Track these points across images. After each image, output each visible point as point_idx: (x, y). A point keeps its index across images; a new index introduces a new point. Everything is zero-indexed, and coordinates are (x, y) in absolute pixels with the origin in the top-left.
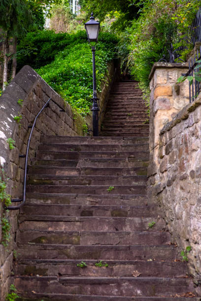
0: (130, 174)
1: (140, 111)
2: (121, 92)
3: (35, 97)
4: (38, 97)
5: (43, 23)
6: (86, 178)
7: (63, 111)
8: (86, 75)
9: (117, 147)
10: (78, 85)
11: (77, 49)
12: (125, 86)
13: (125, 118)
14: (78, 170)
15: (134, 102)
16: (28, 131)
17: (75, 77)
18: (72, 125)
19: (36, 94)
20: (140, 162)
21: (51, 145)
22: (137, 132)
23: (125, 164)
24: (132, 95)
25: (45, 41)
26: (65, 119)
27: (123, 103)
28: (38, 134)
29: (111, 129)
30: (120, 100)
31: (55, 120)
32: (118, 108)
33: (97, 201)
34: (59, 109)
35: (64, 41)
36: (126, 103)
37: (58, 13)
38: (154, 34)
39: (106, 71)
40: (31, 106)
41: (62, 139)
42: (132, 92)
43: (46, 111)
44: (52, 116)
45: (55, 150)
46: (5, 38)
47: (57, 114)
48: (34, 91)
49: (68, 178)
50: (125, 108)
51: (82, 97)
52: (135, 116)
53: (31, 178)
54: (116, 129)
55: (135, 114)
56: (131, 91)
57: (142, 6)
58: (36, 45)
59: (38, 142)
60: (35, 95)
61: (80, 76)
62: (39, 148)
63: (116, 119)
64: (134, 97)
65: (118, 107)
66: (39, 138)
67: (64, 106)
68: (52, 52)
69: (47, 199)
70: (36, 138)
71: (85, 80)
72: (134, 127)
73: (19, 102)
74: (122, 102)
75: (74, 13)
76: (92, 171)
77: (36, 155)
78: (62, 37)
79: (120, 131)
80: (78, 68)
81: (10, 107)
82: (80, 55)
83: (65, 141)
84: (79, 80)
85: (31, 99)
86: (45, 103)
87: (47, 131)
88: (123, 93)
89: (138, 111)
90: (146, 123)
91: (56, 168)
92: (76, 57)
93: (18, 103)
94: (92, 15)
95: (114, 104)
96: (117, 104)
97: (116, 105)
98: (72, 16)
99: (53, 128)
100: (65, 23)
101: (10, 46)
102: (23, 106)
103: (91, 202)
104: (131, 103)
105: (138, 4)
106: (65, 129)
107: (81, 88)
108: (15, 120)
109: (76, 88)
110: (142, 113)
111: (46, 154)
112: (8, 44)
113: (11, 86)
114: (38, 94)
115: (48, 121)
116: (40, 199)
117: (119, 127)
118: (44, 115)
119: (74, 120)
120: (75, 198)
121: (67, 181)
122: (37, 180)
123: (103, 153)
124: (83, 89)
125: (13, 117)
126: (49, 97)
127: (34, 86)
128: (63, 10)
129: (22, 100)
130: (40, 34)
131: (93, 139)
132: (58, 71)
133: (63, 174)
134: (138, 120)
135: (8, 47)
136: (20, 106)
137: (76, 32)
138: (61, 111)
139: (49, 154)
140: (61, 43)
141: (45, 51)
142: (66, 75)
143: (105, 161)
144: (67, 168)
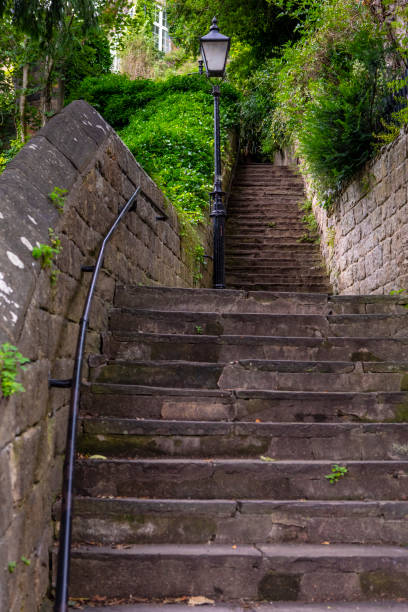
0: (374, 411)
1: (290, 219)
2: (251, 183)
3: (100, 183)
4: (109, 184)
5: (109, 63)
6: (253, 432)
7: (164, 218)
8: (192, 147)
9: (316, 323)
10: (179, 165)
11: (171, 103)
12: (256, 171)
13: (262, 231)
14: (227, 399)
15: (277, 201)
16: (79, 281)
17: (172, 150)
18: (176, 249)
19: (103, 175)
20: (393, 371)
21: (142, 314)
22: (288, 258)
23: (354, 378)
24: (271, 188)
25: (114, 93)
26: (166, 237)
27: (256, 203)
28: (107, 284)
29: (238, 251)
30: (251, 197)
31: (147, 241)
32: (249, 212)
33: (304, 524)
34: (156, 215)
35: (144, 93)
36: (261, 203)
37: (135, 48)
38: (325, 71)
39: (225, 144)
40: (90, 207)
41: (169, 295)
42: (272, 183)
43: (128, 221)
44: (140, 233)
45: (154, 329)
46: (44, 86)
47: (150, 226)
48: (99, 167)
49: (201, 432)
50: (262, 212)
51: (187, 189)
52: (281, 227)
53: (88, 431)
54: (248, 251)
55: (281, 224)
56: (270, 181)
57: (303, 17)
58: (97, 98)
59: (108, 305)
60: (101, 179)
61: (182, 149)
62: (112, 324)
63: (245, 232)
64: (276, 192)
65: (249, 209)
66: (109, 296)
67: (164, 207)
68: (124, 110)
69: (142, 521)
70: (102, 296)
71: (192, 158)
72: (282, 247)
73: (54, 195)
74: (254, 200)
75: (160, 49)
76: (266, 404)
77: (102, 343)
78: (141, 86)
79: (256, 255)
80: (178, 133)
81: (22, 213)
82: (178, 113)
83: (177, 302)
84: (181, 157)
85: (90, 188)
86: (127, 200)
87: (129, 270)
88: (256, 183)
89: (286, 218)
90: (303, 242)
91: (161, 393)
92: (171, 115)
93: (50, 200)
94: (215, 22)
95: (241, 203)
96: (245, 203)
97: (243, 206)
98: (158, 55)
99: (142, 262)
100: (146, 64)
101: (52, 101)
102: (65, 208)
103: (285, 527)
104: (271, 202)
105: (296, 14)
106: (166, 261)
107: (184, 170)
108: (35, 258)
109: (175, 171)
110: (294, 221)
111: (130, 342)
112: (49, 95)
113: (33, 147)
114: (108, 175)
115: (132, 245)
116: (120, 519)
117: (253, 247)
118: (123, 233)
119: (181, 238)
120: (233, 515)
121: (196, 441)
122: (108, 435)
123: (287, 342)
124: (188, 173)
125: (31, 248)
126: (134, 185)
127: (100, 154)
128: (143, 43)
129: (64, 191)
130: (105, 80)
131: (252, 298)
132: (141, 138)
133: (183, 409)
134: (287, 234)
135: (48, 101)
136: (57, 207)
137: (165, 79)
138: (158, 219)
139: (140, 342)
140: (140, 96)
141: (113, 109)
142: (156, 147)
143: (298, 369)
144: (193, 394)
